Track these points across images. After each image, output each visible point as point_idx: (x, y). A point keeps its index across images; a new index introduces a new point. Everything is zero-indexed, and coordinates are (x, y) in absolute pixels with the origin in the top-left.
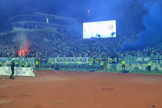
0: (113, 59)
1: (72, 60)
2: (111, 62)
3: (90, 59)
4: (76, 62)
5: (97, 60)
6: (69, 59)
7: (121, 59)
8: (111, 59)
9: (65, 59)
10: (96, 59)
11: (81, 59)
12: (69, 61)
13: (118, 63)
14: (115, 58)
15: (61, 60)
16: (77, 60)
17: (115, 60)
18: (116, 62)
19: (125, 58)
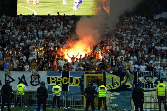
0: (122, 79)
2: (117, 86)
3: (53, 77)
5: (74, 81)
7: (145, 78)
8: (117, 78)
10: (71, 79)
11: (23, 76)
17: (127, 81)
18: (131, 86)
19: (156, 76)
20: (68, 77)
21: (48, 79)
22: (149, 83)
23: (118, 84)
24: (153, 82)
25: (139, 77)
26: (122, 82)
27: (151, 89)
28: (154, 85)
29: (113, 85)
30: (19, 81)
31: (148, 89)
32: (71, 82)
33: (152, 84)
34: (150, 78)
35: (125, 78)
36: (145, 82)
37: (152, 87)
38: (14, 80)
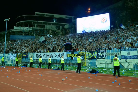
2: (90, 57)
3: (68, 54)
4: (54, 57)
5: (75, 55)
6: (48, 55)
7: (101, 53)
8: (90, 54)
9: (44, 55)
11: (59, 54)
12: (48, 56)
13: (98, 58)
14: (95, 53)
17: (94, 55)
18: (96, 57)
19: (106, 52)
20: (73, 54)
21: (67, 55)
22: (103, 55)
23: (91, 56)
24: (104, 55)
25: (99, 52)
26: (93, 55)
28: (105, 56)
29: (89, 57)
31: (102, 58)
33: (104, 56)
34: (103, 53)
35: (93, 53)
36: (101, 55)
37: (104, 57)
38: (56, 56)
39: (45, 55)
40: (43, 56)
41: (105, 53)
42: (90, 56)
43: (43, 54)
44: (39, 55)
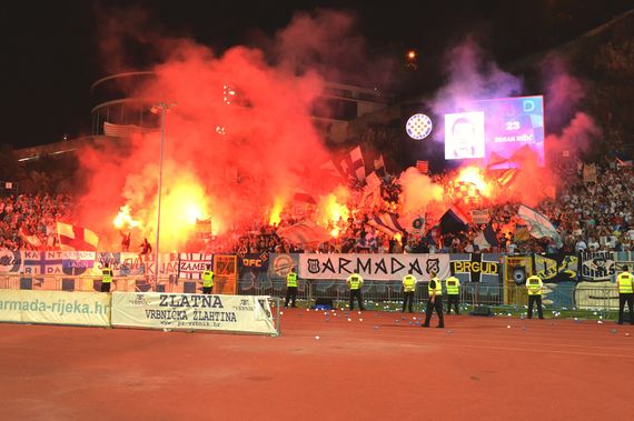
0: (559, 264)
1: (374, 268)
2: (552, 275)
3: (459, 262)
4: (393, 272)
5: (488, 267)
6: (364, 262)
7: (595, 262)
8: (552, 264)
9: (343, 262)
10: (484, 264)
11: (416, 262)
12: (364, 269)
13: (581, 279)
14: (569, 260)
15: (326, 265)
16: (396, 266)
17: (567, 267)
18: (574, 275)
19: (612, 259)
20: (479, 262)
21: (452, 264)
22: (600, 269)
23: (553, 272)
24: (607, 268)
25: (585, 259)
26: (560, 269)
27: (604, 278)
28: (608, 271)
29: (546, 272)
30: (410, 268)
31: (599, 278)
32: (484, 269)
33: (605, 272)
34: (603, 262)
35: (564, 262)
36: (595, 268)
37: (605, 275)
38: (403, 267)
39: (349, 262)
40: (341, 266)
41: (610, 262)
42: (552, 270)
43: (340, 259)
44: (321, 264)
